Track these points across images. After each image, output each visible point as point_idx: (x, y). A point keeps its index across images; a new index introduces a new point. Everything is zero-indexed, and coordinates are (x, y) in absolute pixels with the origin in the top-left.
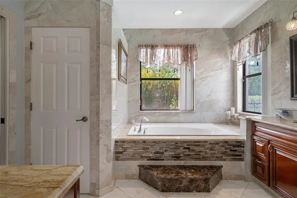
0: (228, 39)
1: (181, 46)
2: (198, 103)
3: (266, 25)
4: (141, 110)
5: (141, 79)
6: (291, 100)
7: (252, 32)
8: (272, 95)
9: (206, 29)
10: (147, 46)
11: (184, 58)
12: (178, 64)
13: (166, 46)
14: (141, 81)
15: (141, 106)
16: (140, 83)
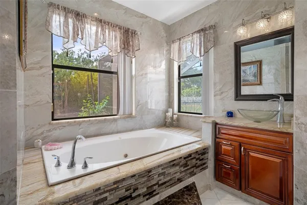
0: (165, 35)
1: (120, 28)
2: (138, 105)
3: (211, 27)
4: (53, 119)
5: (54, 66)
6: (235, 100)
7: (195, 32)
8: (215, 96)
9: (147, 17)
10: (67, 11)
11: (124, 45)
12: (116, 51)
13: (100, 21)
14: (53, 70)
15: (53, 113)
16: (52, 72)
